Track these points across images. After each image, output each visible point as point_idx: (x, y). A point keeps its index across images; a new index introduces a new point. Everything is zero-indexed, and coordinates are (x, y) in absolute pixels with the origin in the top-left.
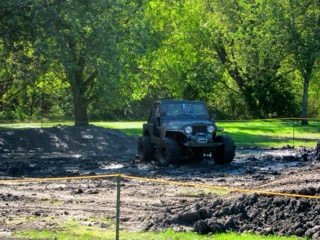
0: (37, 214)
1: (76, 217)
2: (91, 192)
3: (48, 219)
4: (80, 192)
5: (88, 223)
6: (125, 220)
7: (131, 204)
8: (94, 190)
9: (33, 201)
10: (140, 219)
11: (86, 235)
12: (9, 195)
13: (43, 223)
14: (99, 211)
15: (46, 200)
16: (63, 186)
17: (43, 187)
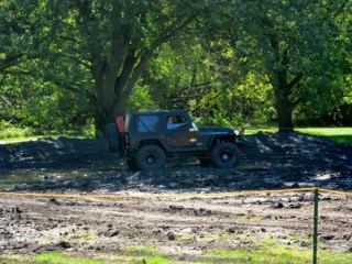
0: (231, 231)
1: (273, 234)
2: (292, 207)
3: (242, 237)
4: (280, 206)
5: (287, 241)
6: (329, 238)
7: (336, 220)
8: (295, 204)
9: (227, 215)
10: (345, 237)
11: (284, 255)
12: (201, 210)
13: (238, 242)
14: (299, 228)
15: (242, 215)
16: (262, 200)
17: (240, 201)
